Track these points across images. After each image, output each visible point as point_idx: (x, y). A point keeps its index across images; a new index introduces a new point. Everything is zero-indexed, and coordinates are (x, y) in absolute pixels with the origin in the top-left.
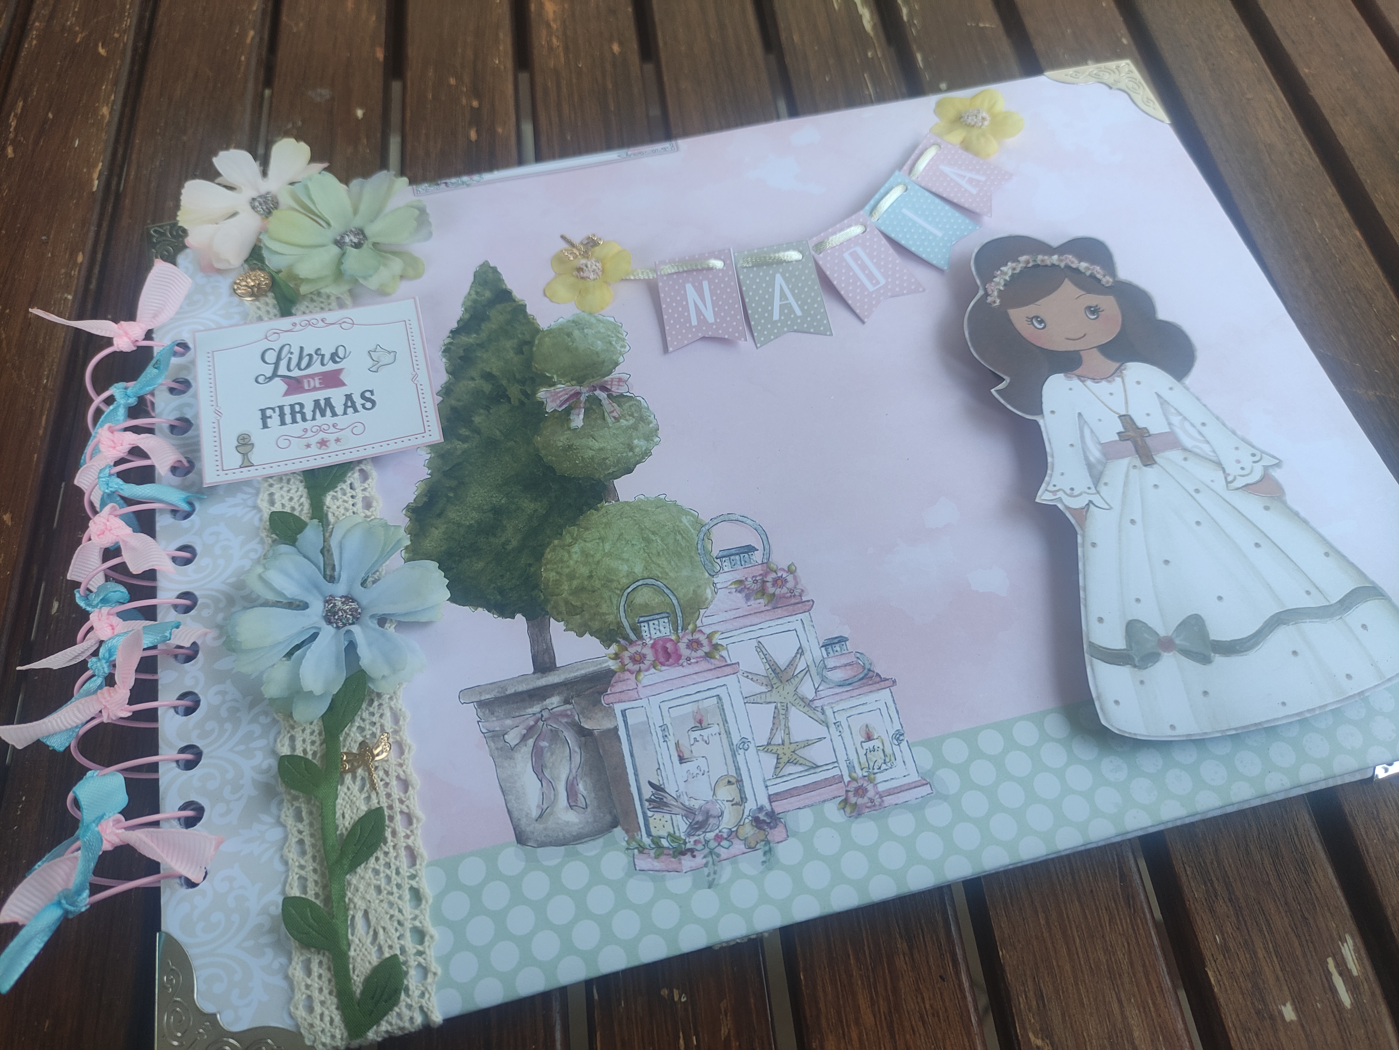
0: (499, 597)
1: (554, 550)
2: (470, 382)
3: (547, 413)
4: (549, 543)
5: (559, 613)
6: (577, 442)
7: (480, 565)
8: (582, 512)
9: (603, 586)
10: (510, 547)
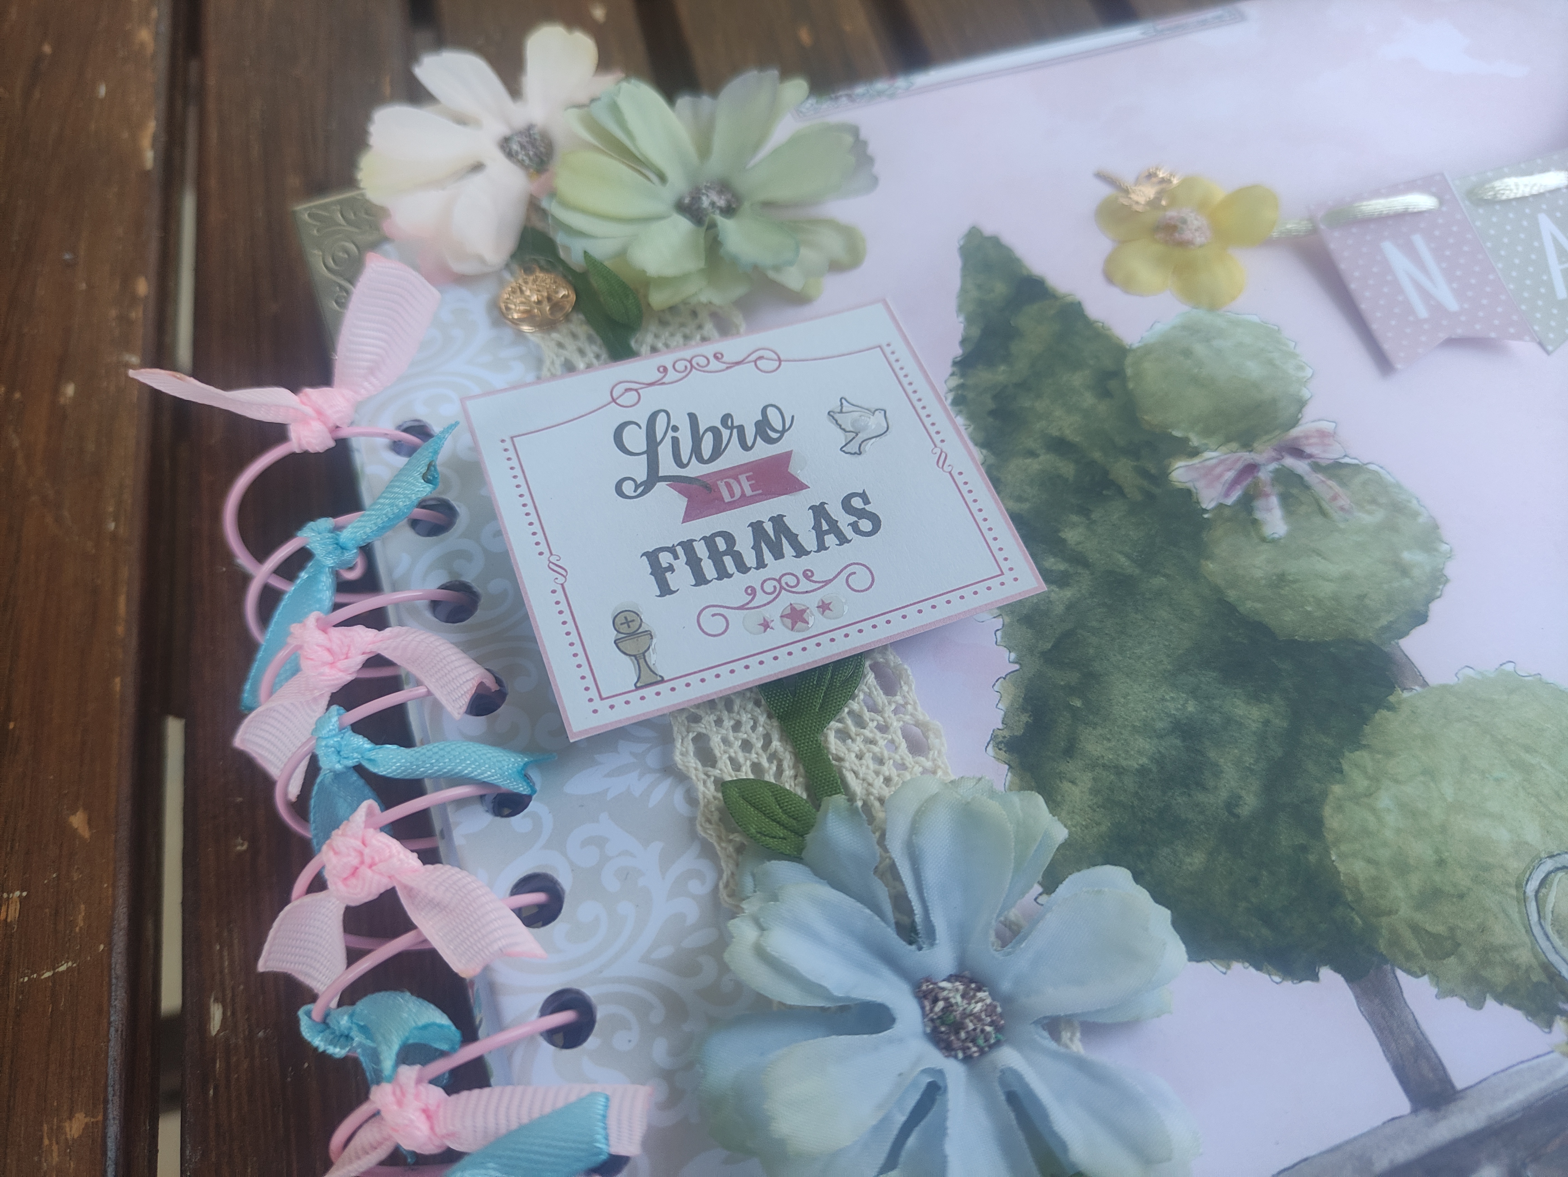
0: (1265, 932)
1: (1340, 808)
2: (1028, 461)
3: (1205, 511)
4: (1324, 794)
5: (1410, 956)
6: (1293, 567)
7: (1196, 860)
8: (1365, 719)
9: (1475, 879)
10: (1245, 811)
